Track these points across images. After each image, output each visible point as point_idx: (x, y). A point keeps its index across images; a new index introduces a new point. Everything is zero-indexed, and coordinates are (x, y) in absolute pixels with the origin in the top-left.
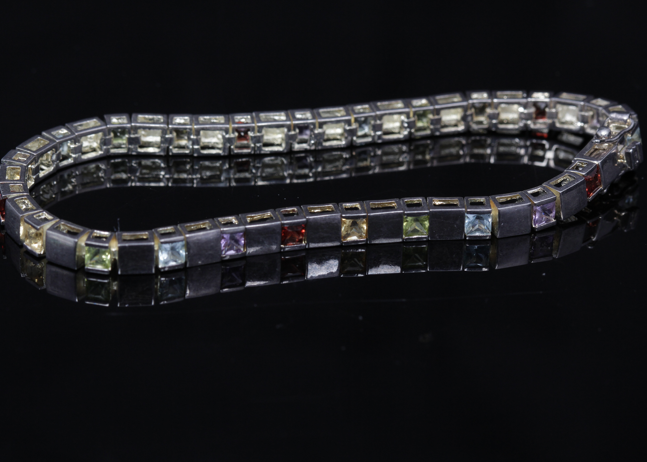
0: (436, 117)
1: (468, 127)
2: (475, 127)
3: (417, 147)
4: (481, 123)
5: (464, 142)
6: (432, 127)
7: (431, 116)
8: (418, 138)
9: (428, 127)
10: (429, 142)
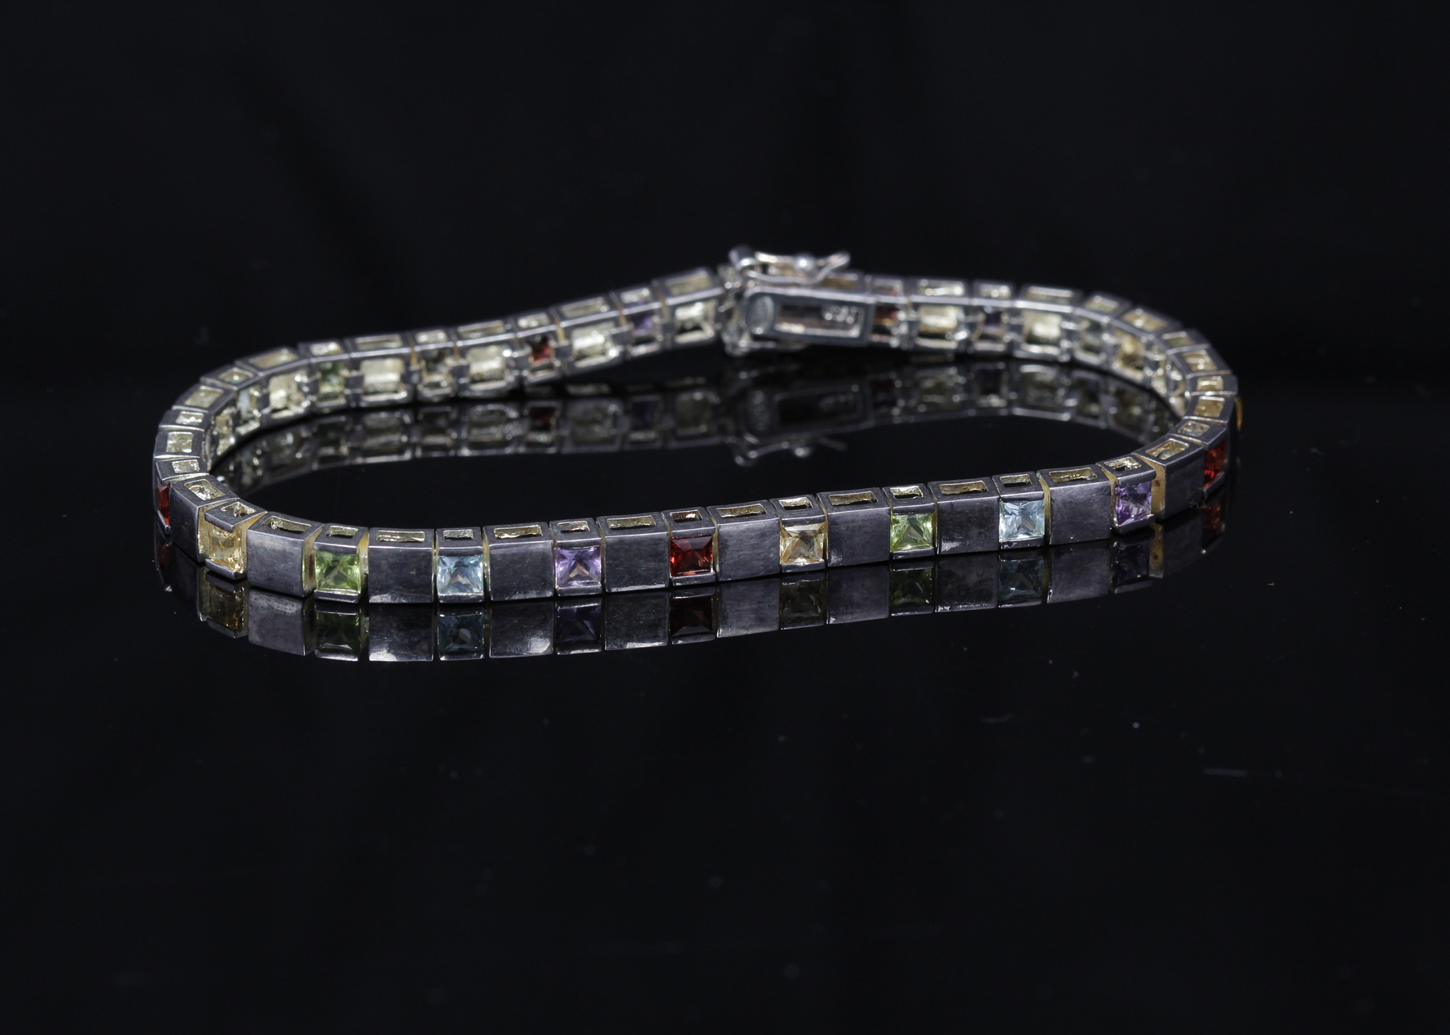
0: (355, 373)
1: (414, 393)
2: (428, 393)
3: (323, 430)
4: (437, 385)
5: (407, 419)
6: (348, 392)
7: (345, 373)
8: (327, 411)
9: (342, 393)
10: (343, 419)
